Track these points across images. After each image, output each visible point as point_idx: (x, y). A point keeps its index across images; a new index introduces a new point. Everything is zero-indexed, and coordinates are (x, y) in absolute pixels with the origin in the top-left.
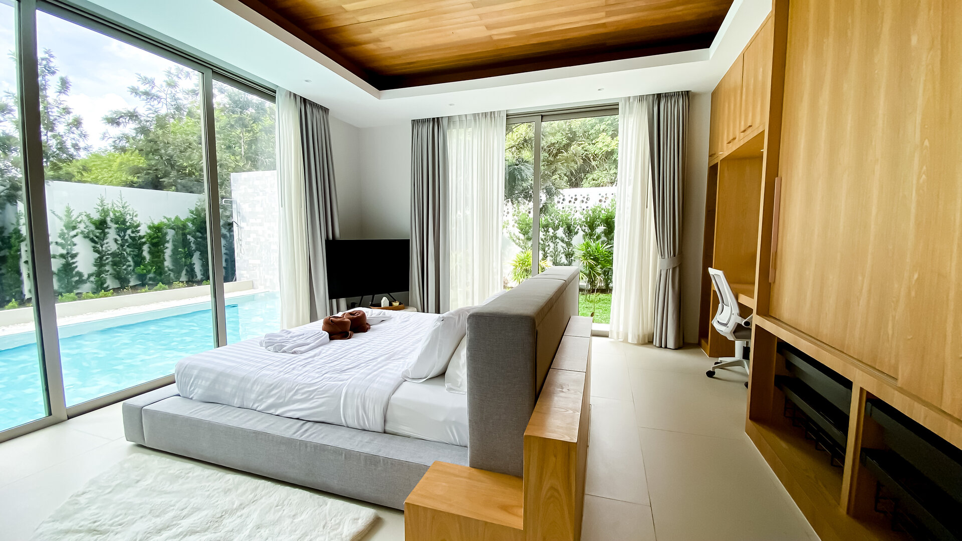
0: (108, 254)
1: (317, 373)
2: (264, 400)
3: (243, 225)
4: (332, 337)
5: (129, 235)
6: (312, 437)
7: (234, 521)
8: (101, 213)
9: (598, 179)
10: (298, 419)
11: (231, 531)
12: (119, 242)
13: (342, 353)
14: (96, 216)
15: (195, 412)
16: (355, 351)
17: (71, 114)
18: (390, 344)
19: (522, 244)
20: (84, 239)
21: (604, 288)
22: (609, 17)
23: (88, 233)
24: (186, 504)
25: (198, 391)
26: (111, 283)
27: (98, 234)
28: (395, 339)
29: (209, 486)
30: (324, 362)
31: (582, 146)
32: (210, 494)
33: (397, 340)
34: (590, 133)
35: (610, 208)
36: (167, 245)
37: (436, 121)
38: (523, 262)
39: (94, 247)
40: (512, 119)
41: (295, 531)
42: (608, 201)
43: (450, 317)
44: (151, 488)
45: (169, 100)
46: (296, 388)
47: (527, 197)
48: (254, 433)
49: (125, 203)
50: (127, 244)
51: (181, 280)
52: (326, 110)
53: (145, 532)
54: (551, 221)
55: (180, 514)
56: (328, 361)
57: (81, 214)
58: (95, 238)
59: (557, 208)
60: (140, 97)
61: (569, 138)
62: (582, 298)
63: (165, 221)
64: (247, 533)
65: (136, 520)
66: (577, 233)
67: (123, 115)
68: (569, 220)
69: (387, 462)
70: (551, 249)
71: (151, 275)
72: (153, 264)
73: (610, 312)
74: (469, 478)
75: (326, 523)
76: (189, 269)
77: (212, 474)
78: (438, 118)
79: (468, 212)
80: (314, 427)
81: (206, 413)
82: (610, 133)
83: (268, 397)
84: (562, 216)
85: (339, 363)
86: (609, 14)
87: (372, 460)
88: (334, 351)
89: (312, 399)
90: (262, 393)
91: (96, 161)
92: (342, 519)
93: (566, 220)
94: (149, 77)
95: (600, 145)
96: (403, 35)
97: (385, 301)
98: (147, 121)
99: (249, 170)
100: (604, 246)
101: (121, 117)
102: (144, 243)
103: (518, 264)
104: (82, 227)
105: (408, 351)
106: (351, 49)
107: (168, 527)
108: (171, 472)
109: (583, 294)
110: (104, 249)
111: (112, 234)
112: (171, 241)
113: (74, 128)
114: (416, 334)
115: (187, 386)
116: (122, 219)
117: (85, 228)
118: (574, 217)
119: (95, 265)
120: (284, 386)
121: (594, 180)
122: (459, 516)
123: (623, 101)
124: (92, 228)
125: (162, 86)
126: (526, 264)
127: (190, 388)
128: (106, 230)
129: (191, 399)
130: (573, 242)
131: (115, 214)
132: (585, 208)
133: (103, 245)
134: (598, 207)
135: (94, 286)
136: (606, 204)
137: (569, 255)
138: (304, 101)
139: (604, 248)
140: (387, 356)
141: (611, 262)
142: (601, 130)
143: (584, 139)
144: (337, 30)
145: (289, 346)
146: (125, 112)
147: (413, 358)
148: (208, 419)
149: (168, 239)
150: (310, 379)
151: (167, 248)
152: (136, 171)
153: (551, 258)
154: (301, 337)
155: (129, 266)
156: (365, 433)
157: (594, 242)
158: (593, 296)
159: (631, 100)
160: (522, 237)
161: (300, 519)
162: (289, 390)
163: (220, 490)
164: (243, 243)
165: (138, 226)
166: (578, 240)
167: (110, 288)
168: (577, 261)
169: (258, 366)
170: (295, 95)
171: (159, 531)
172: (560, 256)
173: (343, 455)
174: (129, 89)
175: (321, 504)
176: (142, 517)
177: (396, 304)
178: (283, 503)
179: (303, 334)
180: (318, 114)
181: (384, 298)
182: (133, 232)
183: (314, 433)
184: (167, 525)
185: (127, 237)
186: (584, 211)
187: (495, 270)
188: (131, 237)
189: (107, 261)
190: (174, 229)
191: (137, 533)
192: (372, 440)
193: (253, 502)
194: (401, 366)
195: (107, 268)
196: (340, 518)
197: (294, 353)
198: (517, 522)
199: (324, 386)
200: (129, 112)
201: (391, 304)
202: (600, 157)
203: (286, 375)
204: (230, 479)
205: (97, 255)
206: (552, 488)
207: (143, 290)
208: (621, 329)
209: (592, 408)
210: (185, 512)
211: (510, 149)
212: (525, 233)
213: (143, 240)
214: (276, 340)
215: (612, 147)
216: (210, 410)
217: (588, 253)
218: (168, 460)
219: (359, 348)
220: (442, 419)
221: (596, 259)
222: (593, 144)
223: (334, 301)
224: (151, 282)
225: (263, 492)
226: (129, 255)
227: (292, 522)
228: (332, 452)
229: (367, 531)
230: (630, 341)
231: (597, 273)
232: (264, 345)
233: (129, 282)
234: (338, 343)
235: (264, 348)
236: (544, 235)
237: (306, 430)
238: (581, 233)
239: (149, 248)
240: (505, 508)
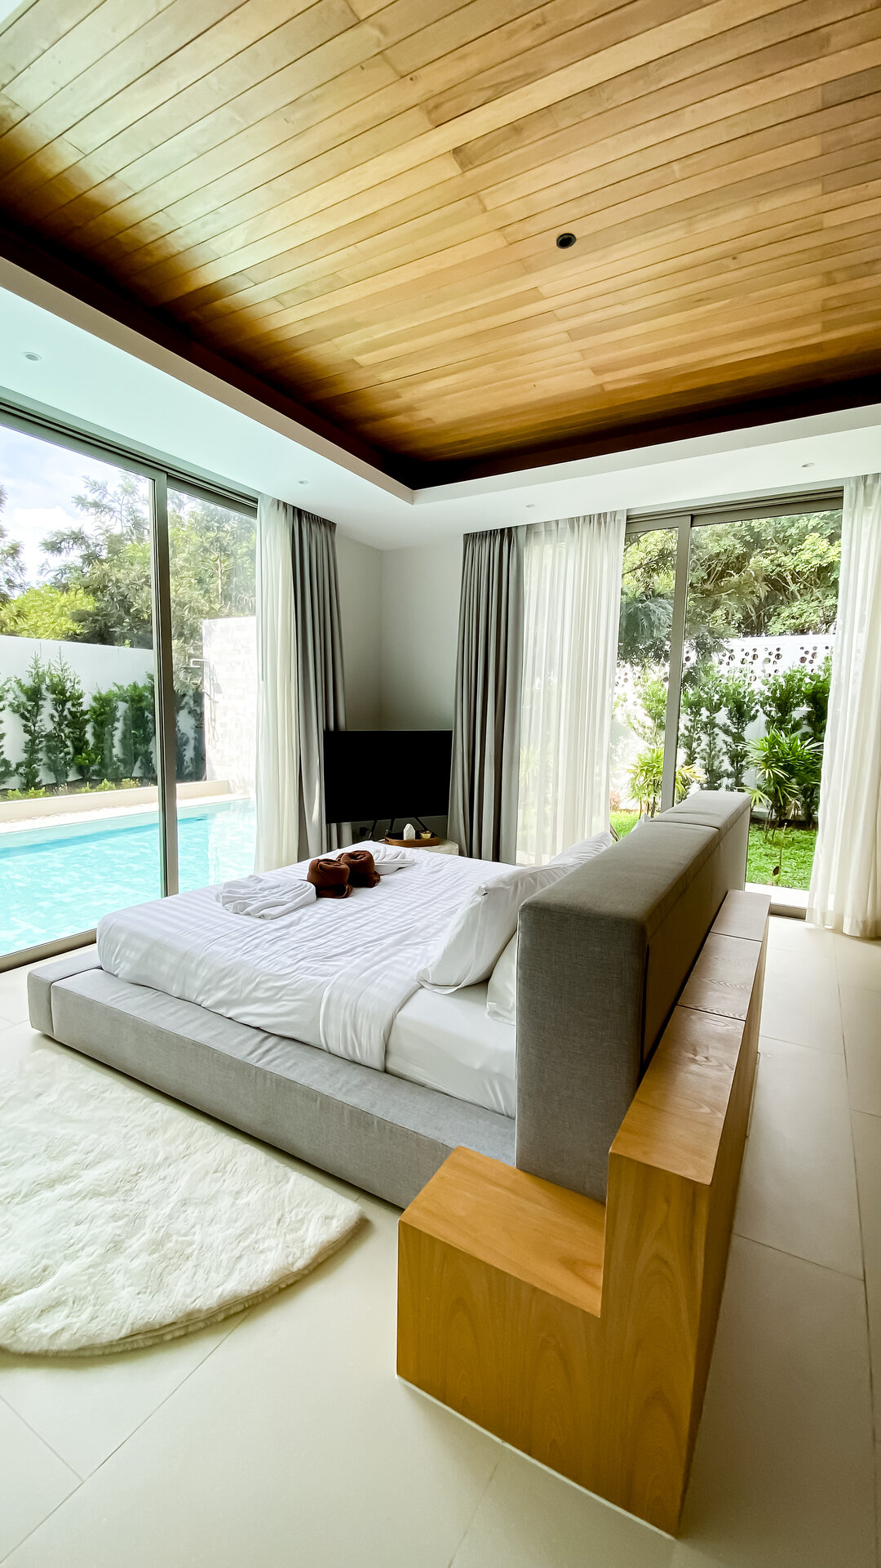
0: (42, 736)
1: (290, 957)
2: (212, 992)
3: (217, 697)
4: (321, 893)
5: (69, 709)
6: (275, 1063)
7: (153, 1185)
8: (35, 679)
9: (801, 615)
10: (258, 1028)
11: (146, 1203)
12: (57, 719)
13: (330, 924)
14: (28, 682)
15: (118, 999)
16: (351, 921)
17: (6, 539)
18: (406, 913)
19: (649, 735)
20: (12, 713)
21: (803, 818)
22: (828, 331)
23: (18, 706)
24: (93, 1144)
25: (124, 967)
26: (44, 777)
27: (30, 708)
28: (416, 904)
29: (129, 1118)
30: (304, 938)
31: (771, 557)
32: (127, 1133)
33: (418, 907)
34: (787, 534)
35: (821, 673)
36: (117, 724)
37: (507, 534)
38: (648, 768)
39: (25, 726)
40: (635, 524)
41: (236, 1221)
42: (819, 661)
43: (502, 889)
44: (53, 1110)
45: (124, 513)
46: (258, 980)
47: (660, 655)
48: (193, 1044)
49: (65, 664)
50: (66, 723)
51: (133, 775)
52: (330, 526)
53: (34, 1182)
54: (705, 696)
55: (85, 1159)
56: (309, 936)
57: (9, 680)
58: (26, 713)
59: (718, 672)
60: (88, 509)
61: (746, 544)
62: (755, 837)
63: (115, 689)
64: (167, 1210)
65: (25, 1161)
66: (754, 717)
67: (65, 537)
68: (739, 693)
69: (385, 1128)
70: (703, 746)
71: (95, 767)
72: (98, 752)
73: (810, 865)
74: (514, 1192)
75: (283, 1216)
76: (144, 760)
77: (136, 1098)
78: (510, 529)
79: (555, 680)
80: (280, 1047)
81: (133, 1004)
82: (828, 532)
83: (218, 988)
84: (727, 688)
85: (324, 941)
86: (827, 328)
87: (361, 1119)
88: (321, 919)
89: (279, 1000)
90: (209, 981)
91: (36, 601)
92: (306, 1214)
93: (734, 694)
94: (100, 480)
95: (806, 556)
96: (447, 397)
97: (409, 831)
98: (97, 545)
99: (228, 615)
100: (806, 744)
101: (64, 540)
102: (87, 721)
103: (639, 771)
104: (10, 697)
105: (431, 930)
106: (368, 427)
107: (65, 1178)
108: (83, 1087)
109: (760, 829)
110: (37, 728)
111: (48, 707)
112: (121, 719)
113: (9, 559)
114: (451, 898)
115: (112, 956)
116: (60, 687)
117: (14, 699)
118: (749, 690)
119: (25, 752)
120: (240, 973)
121: (793, 618)
122: (488, 1267)
123: (853, 485)
124: (23, 698)
125: (116, 494)
126: (654, 772)
127: (115, 961)
128: (41, 703)
129: (116, 976)
130: (746, 734)
131: (51, 680)
132: (773, 674)
133: (36, 723)
134: (798, 671)
135: (24, 781)
136: (814, 666)
137: (737, 758)
138: (299, 513)
139: (807, 747)
140: (398, 936)
141: (817, 774)
142: (810, 528)
143: (776, 545)
144: (347, 398)
145: (255, 904)
146: (68, 533)
147: (437, 948)
148: (135, 1013)
149: (118, 716)
150: (278, 967)
151: (116, 729)
152: (80, 617)
153: (703, 762)
154: (275, 890)
155: (68, 753)
156: (354, 1069)
157: (786, 736)
158: (781, 834)
159: (869, 481)
160: (649, 722)
161: (245, 1200)
162: (247, 982)
163: (142, 1128)
164: (217, 724)
165: (80, 697)
166: (756, 732)
167: (44, 784)
168: (752, 769)
169: (207, 937)
170: (285, 505)
171: (51, 1184)
172: (721, 759)
173: (318, 1102)
174: (74, 499)
175: (279, 1179)
176: (34, 1156)
177: (426, 836)
178: (225, 1168)
179: (278, 886)
180: (319, 533)
181: (408, 826)
182: (73, 705)
183: (278, 1057)
184: (64, 1174)
185: (66, 713)
186: (770, 679)
187: (596, 779)
188: (71, 713)
189: (40, 746)
190: (126, 702)
191: (23, 1182)
192: (364, 1084)
193: (183, 1158)
194: (419, 958)
195: (40, 755)
196: (305, 1211)
197: (262, 917)
198: (590, 1299)
199: (297, 982)
200: (73, 533)
201: (418, 836)
202: (806, 576)
203: (245, 956)
204: (157, 1113)
205: (28, 737)
206: (658, 1257)
207: (83, 789)
208: (831, 907)
209: (762, 1060)
210: (91, 1157)
211: (633, 573)
212: (656, 716)
213: (87, 717)
214: (239, 893)
215: (831, 558)
216: (138, 998)
217: (775, 755)
218: (81, 1066)
219: (359, 915)
220: (477, 1065)
221: (787, 768)
222: (793, 554)
223: (334, 826)
224: (94, 778)
225: (200, 1143)
226: (69, 738)
227: (233, 1204)
228: (301, 1094)
229: (344, 1242)
230: (846, 930)
231: (790, 794)
232: (221, 900)
233: (67, 776)
234: (329, 903)
235: (220, 905)
236: (691, 720)
237: (268, 1051)
238: (762, 718)
239: (94, 728)
240: (571, 1264)
